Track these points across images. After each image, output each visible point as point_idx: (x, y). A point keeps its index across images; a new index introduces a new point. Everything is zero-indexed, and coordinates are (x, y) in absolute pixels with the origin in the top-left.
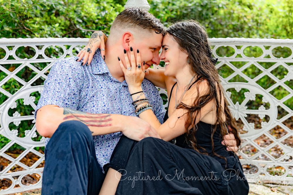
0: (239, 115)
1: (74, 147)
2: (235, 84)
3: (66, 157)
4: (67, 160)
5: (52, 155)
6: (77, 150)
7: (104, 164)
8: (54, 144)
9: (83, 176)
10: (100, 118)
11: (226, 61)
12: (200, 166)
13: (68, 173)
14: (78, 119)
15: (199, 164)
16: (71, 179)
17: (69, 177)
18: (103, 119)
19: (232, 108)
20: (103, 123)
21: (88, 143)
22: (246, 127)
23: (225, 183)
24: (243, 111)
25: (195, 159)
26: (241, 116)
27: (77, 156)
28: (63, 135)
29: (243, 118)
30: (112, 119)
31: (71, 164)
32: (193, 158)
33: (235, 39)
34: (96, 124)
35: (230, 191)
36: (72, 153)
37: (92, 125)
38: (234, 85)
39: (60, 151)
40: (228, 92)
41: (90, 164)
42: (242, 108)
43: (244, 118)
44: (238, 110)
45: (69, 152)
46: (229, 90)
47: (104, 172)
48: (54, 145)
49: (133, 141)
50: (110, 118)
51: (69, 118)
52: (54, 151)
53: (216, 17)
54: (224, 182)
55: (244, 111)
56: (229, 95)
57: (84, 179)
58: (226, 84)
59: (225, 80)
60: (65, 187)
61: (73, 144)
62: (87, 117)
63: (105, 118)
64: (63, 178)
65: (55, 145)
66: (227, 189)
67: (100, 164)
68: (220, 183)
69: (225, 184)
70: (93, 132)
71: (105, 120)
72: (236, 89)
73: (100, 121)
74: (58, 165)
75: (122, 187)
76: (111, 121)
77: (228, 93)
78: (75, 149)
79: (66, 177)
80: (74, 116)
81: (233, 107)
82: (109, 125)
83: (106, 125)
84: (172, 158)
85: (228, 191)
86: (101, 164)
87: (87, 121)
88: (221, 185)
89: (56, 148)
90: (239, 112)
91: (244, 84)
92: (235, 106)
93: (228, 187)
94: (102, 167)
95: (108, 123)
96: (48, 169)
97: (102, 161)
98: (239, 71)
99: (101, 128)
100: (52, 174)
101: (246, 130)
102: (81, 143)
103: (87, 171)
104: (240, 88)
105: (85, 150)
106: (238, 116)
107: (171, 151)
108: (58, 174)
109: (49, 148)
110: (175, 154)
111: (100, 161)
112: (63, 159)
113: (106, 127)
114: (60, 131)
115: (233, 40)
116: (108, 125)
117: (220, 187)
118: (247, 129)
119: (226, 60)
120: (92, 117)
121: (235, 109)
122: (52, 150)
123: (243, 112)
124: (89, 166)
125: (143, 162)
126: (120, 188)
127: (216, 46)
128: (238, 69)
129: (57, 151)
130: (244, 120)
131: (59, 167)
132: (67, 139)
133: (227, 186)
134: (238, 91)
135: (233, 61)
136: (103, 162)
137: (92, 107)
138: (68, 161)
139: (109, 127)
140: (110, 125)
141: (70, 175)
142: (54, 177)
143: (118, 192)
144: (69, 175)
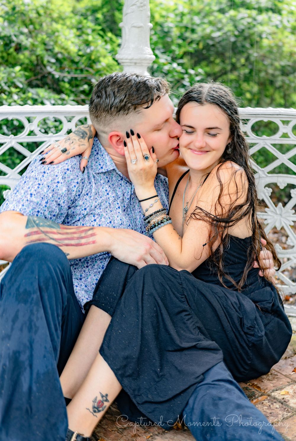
0: (283, 223)
1: (42, 284)
2: (278, 176)
3: (30, 300)
4: (31, 303)
5: (10, 294)
6: (47, 289)
7: (85, 301)
8: (13, 278)
9: (55, 325)
10: (78, 233)
11: (266, 143)
12: (225, 308)
13: (33, 324)
14: (47, 236)
15: (223, 305)
16: (36, 332)
17: (34, 330)
18: (83, 235)
19: (272, 212)
20: (83, 241)
21: (63, 277)
22: (291, 239)
23: (259, 333)
24: (288, 216)
25: (219, 297)
26: (285, 223)
27: (46, 297)
28: (27, 266)
29: (288, 227)
30: (96, 234)
31: (37, 311)
32: (216, 296)
33: (281, 111)
34: (73, 242)
35: (266, 344)
36: (39, 293)
37: (67, 245)
38: (277, 178)
39: (21, 290)
40: (267, 188)
41: (65, 306)
42: (287, 212)
43: (290, 227)
44: (281, 215)
45: (34, 292)
46: (268, 186)
47: (84, 312)
48: (13, 280)
49: (128, 266)
50: (94, 232)
51: (34, 235)
52: (13, 290)
53: (257, 52)
54: (258, 331)
55: (290, 216)
56: (268, 193)
57: (56, 330)
58: (264, 177)
59: (263, 171)
60: (28, 344)
61: (42, 280)
62: (60, 234)
63: (85, 233)
64: (25, 330)
65: (15, 280)
66: (263, 341)
67: (79, 300)
68: (252, 333)
69: (259, 335)
70: (68, 254)
71: (85, 235)
72: (279, 184)
73: (78, 238)
74: (18, 311)
75: (110, 337)
76: (95, 236)
77: (267, 190)
78: (44, 287)
79: (30, 329)
80: (41, 231)
81: (273, 210)
82: (92, 243)
83: (88, 243)
84: (185, 296)
85: (264, 343)
86: (81, 301)
87: (60, 239)
88: (253, 335)
89: (16, 286)
90: (282, 219)
91: (291, 177)
92: (277, 209)
93: (264, 338)
94: (83, 305)
95: (91, 239)
96: (4, 315)
97: (82, 296)
98: (285, 158)
99: (81, 247)
100: (10, 323)
101: (292, 244)
102: (53, 278)
103: (60, 318)
104: (284, 184)
105: (59, 288)
106: (281, 223)
107: (184, 286)
108: (18, 325)
109: (6, 282)
110: (190, 291)
111: (80, 296)
112: (25, 302)
113: (88, 246)
114: (22, 260)
115: (278, 112)
116: (90, 242)
117: (253, 337)
118: (293, 242)
119: (266, 141)
120: (67, 233)
121: (277, 214)
122: (10, 288)
123: (288, 218)
124: (64, 309)
125: (142, 303)
126: (107, 339)
127: (252, 121)
128: (284, 155)
129: (18, 289)
130: (289, 229)
131: (21, 314)
132: (32, 272)
133: (262, 336)
134: (282, 187)
135: (277, 142)
136: (84, 298)
137: (92, 221)
138: (33, 305)
139: (91, 246)
140: (94, 242)
141: (35, 325)
142: (12, 329)
143: (104, 346)
144: (33, 327)
